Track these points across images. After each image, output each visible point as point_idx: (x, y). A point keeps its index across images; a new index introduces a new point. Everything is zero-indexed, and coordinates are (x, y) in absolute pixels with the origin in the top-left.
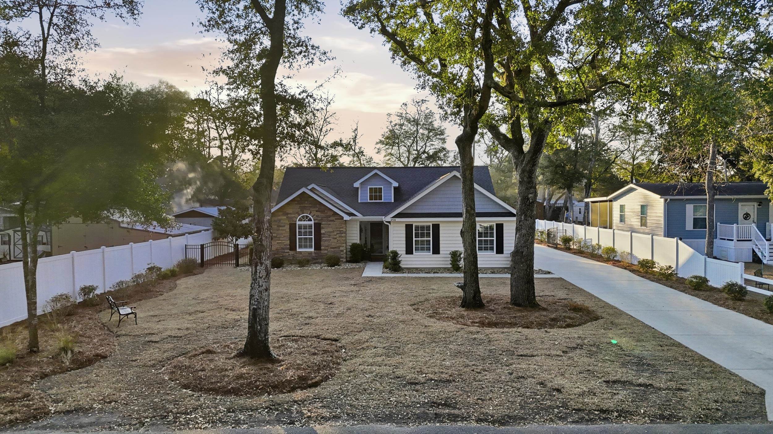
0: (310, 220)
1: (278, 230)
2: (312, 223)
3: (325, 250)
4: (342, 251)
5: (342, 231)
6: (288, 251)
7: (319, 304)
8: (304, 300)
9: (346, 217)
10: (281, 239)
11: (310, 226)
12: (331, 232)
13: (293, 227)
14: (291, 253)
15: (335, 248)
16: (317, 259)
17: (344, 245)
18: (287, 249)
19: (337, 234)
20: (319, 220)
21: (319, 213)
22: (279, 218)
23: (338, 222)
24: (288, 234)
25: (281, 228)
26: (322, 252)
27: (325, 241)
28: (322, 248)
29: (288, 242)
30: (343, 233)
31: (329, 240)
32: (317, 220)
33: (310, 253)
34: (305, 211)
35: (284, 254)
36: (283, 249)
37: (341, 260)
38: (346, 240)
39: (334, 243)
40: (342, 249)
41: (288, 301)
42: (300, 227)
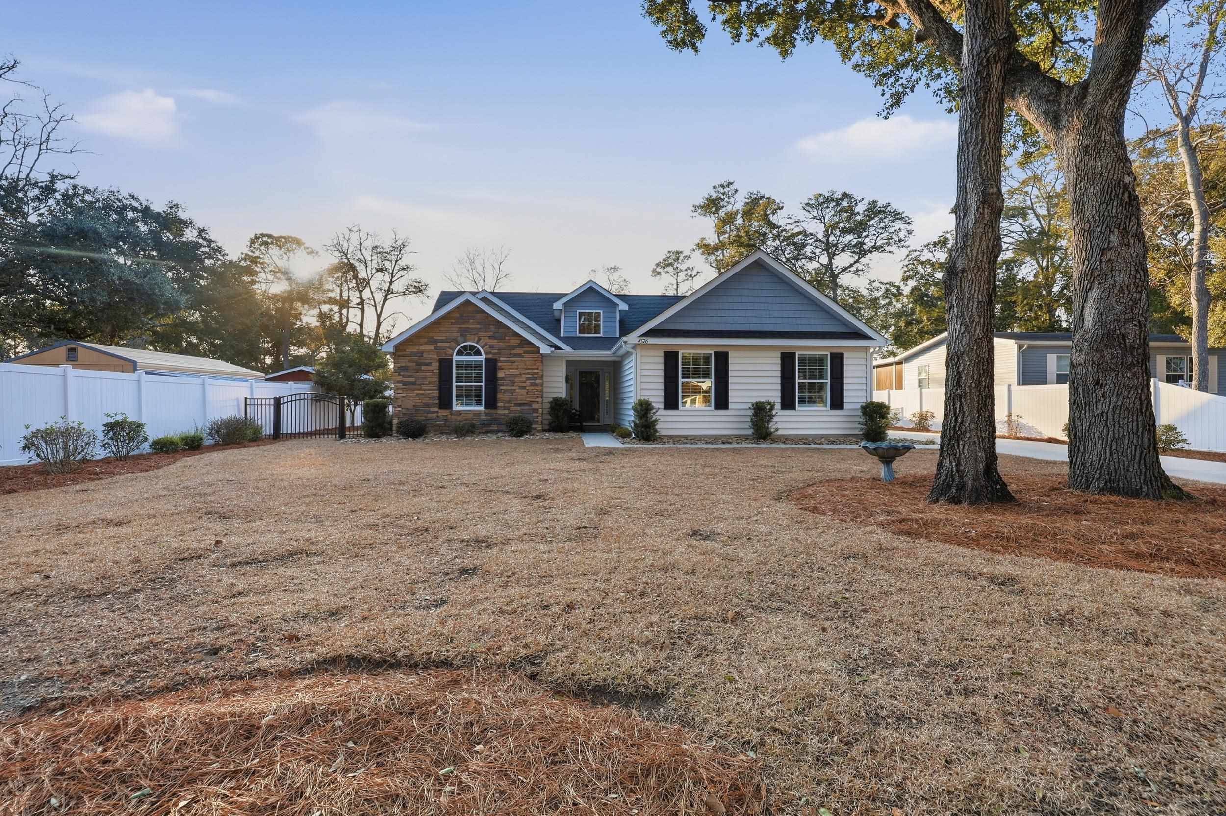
0: (478, 353)
1: (418, 371)
2: (482, 358)
3: (505, 408)
4: (536, 410)
5: (537, 374)
6: (436, 409)
7: (505, 498)
8: (463, 489)
9: (545, 349)
10: (424, 387)
11: (478, 366)
12: (515, 376)
13: (445, 365)
14: (443, 413)
15: (523, 404)
16: (489, 425)
17: (540, 399)
18: (434, 405)
19: (528, 379)
20: (494, 354)
21: (494, 342)
22: (422, 348)
23: (528, 358)
24: (436, 379)
25: (423, 368)
26: (500, 412)
27: (505, 391)
28: (499, 404)
29: (436, 393)
30: (537, 379)
31: (512, 392)
32: (490, 353)
33: (477, 414)
34: (468, 336)
35: (430, 415)
36: (428, 405)
37: (534, 426)
38: (542, 391)
39: (521, 395)
40: (535, 406)
41: (416, 492)
42: (459, 366)
